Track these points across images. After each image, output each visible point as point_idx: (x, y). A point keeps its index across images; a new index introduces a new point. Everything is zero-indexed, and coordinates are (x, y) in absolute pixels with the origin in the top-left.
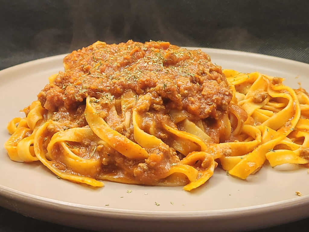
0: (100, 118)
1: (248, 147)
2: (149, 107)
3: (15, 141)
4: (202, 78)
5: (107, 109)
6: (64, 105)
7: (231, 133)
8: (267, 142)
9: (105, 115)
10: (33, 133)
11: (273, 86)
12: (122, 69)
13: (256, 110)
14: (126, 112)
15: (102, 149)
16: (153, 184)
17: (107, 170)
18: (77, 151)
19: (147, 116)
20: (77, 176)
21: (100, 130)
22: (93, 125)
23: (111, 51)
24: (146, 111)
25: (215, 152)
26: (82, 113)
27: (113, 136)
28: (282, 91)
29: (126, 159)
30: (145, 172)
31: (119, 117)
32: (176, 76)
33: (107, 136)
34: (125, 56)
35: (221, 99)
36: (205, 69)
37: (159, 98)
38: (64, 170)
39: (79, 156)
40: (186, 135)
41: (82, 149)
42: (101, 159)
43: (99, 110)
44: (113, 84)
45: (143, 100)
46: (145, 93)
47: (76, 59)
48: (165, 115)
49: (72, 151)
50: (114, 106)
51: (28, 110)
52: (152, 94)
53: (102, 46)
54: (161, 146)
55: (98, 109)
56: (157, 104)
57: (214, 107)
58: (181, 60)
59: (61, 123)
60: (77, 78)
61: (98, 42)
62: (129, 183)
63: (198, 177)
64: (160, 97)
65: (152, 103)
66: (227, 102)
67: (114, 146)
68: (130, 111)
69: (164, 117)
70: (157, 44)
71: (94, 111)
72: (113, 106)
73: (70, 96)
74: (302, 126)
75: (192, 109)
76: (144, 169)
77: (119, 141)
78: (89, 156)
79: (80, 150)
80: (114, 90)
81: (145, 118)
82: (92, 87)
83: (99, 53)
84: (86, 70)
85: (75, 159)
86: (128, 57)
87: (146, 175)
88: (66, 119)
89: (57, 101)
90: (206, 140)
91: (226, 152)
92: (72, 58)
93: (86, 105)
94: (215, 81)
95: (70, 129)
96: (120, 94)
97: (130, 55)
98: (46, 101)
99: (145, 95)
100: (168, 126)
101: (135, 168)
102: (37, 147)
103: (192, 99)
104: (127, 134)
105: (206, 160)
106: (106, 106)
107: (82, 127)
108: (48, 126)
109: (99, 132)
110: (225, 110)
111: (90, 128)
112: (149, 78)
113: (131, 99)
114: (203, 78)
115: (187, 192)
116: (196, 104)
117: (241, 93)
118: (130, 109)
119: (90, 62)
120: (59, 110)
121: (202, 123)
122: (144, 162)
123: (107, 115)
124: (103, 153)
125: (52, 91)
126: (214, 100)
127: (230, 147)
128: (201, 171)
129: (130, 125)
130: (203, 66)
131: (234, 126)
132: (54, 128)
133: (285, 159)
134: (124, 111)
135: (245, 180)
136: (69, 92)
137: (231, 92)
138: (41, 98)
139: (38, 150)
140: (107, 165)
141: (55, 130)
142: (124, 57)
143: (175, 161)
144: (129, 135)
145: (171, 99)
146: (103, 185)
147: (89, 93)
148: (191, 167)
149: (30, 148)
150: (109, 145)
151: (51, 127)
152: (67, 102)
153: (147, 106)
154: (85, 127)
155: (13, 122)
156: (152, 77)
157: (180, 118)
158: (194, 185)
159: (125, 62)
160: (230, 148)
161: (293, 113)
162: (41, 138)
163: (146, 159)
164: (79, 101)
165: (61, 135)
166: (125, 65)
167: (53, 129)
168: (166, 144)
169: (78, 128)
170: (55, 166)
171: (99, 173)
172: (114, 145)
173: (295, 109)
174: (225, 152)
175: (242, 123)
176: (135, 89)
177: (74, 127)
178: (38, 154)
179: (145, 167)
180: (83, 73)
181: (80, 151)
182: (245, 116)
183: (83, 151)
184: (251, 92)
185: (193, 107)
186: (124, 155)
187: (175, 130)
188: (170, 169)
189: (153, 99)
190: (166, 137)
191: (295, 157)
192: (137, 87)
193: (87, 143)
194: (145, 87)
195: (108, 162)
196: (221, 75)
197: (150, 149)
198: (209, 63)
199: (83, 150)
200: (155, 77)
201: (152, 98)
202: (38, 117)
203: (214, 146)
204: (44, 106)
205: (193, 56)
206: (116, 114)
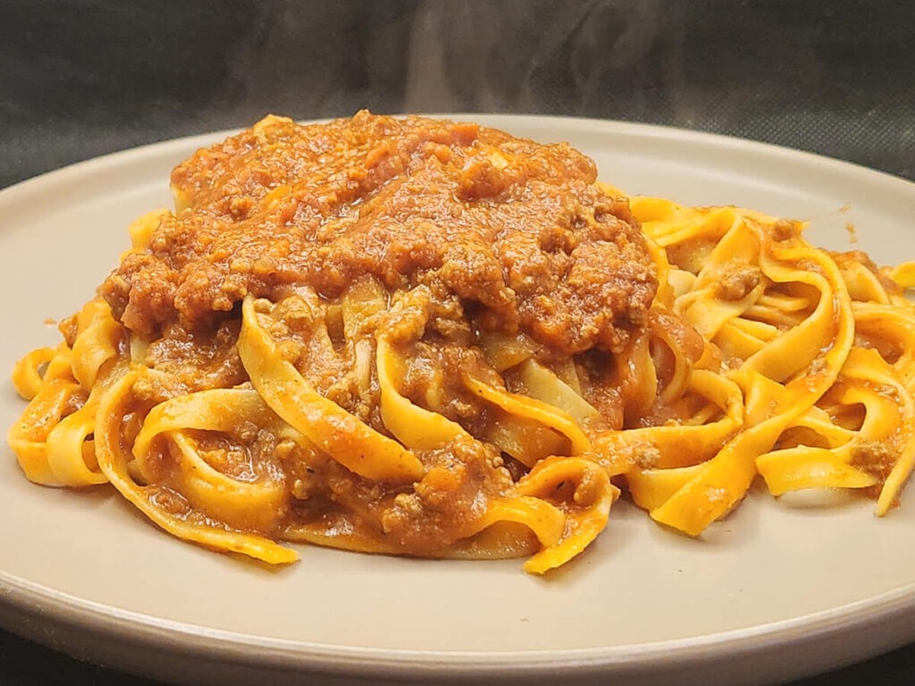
0: (285, 363)
1: (706, 441)
2: (423, 329)
3: (38, 425)
4: (572, 236)
5: (301, 333)
6: (178, 319)
7: (657, 395)
8: (760, 422)
9: (299, 354)
10: (89, 400)
11: (775, 248)
12: (343, 209)
13: (728, 322)
14: (359, 340)
15: (292, 453)
16: (438, 554)
17: (305, 513)
18: (219, 457)
19: (417, 353)
20: (220, 531)
21: (284, 396)
22: (265, 383)
23: (310, 150)
24: (415, 338)
25: (611, 455)
26: (230, 344)
27: (322, 417)
28: (802, 263)
29: (361, 481)
30: (415, 519)
31: (338, 358)
32: (499, 232)
33: (304, 415)
34: (352, 171)
35: (624, 293)
36: (583, 208)
37: (452, 301)
38: (183, 513)
39: (223, 473)
40: (528, 407)
41: (235, 451)
42: (289, 482)
43: (280, 337)
44: (320, 260)
45: (404, 308)
46: (410, 287)
47: (209, 174)
48: (469, 348)
49: (205, 460)
50: (323, 323)
51: (71, 326)
52: (430, 288)
53: (281, 131)
54: (459, 445)
55: (277, 334)
56: (448, 316)
57: (605, 318)
58: (514, 182)
59: (172, 373)
60: (213, 235)
61: (271, 119)
62: (369, 551)
63: (564, 533)
64: (454, 298)
65: (433, 314)
66: (643, 302)
67: (327, 447)
68: (369, 338)
69: (467, 357)
70: (441, 130)
71: (267, 341)
72: (320, 324)
73: (195, 296)
74: (859, 371)
75: (547, 332)
76: (411, 512)
77: (341, 432)
78: (255, 471)
79: (229, 453)
80: (322, 277)
81: (414, 361)
82: (259, 267)
83: (274, 158)
84: (239, 210)
85: (215, 483)
86: (362, 173)
87: (418, 530)
88: (185, 362)
89: (159, 305)
90: (587, 420)
91: (644, 458)
92: (196, 171)
93: (243, 321)
94: (612, 243)
95: (197, 394)
96: (340, 287)
97: (365, 167)
98: (128, 306)
99: (410, 290)
100: (480, 383)
101: (385, 508)
102: (105, 444)
103: (547, 302)
104: (363, 408)
105: (586, 482)
106: (299, 327)
107: (231, 388)
108: (134, 383)
109: (281, 404)
110: (639, 326)
111: (254, 391)
112: (422, 241)
113: (372, 302)
114: (578, 234)
115: (537, 578)
116: (558, 318)
117: (684, 270)
118: (369, 332)
119: (249, 186)
120: (165, 334)
121: (573, 371)
122: (411, 491)
123: (305, 351)
124: (293, 464)
125: (146, 276)
126: (606, 299)
127: (655, 441)
128: (574, 514)
129: (370, 381)
130: (576, 201)
131: (665, 376)
132: (151, 389)
133: (812, 475)
134: (351, 338)
135: (697, 539)
136: (192, 284)
137: (652, 273)
138: (113, 294)
139: (107, 455)
140: (306, 498)
141: (153, 394)
142: (348, 174)
143: (500, 486)
144: (368, 409)
145: (485, 302)
146: (297, 558)
147: (250, 287)
148: (545, 502)
149: (82, 447)
150: (311, 442)
151: (142, 386)
152: (187, 313)
153: (417, 325)
154: (240, 388)
155: (30, 364)
156: (430, 236)
157: (513, 356)
158: (553, 557)
159: (352, 187)
160: (655, 446)
161: (833, 332)
162: (116, 418)
163: (417, 482)
164: (221, 311)
165: (172, 412)
166: (352, 198)
167: (149, 392)
168: (475, 438)
169: (221, 390)
170: (157, 502)
171: (284, 522)
172: (326, 442)
173: (838, 320)
174: (640, 456)
175: (687, 366)
176: (383, 272)
177: (211, 388)
178: (108, 465)
179: (415, 507)
180: (231, 220)
181: (229, 457)
182: (696, 346)
183: (238, 457)
184: (712, 266)
185: (550, 325)
186: (354, 473)
187: (499, 394)
188: (485, 512)
189: (435, 304)
190: (474, 412)
191: (841, 470)
192: (388, 266)
193: (248, 433)
194: (411, 268)
195: (308, 491)
196: (627, 225)
197: (427, 452)
198: (593, 190)
199: (236, 453)
200: (441, 239)
201: (433, 300)
202: (102, 351)
203: (609, 438)
204: (122, 319)
205: (546, 166)
206: (330, 348)
